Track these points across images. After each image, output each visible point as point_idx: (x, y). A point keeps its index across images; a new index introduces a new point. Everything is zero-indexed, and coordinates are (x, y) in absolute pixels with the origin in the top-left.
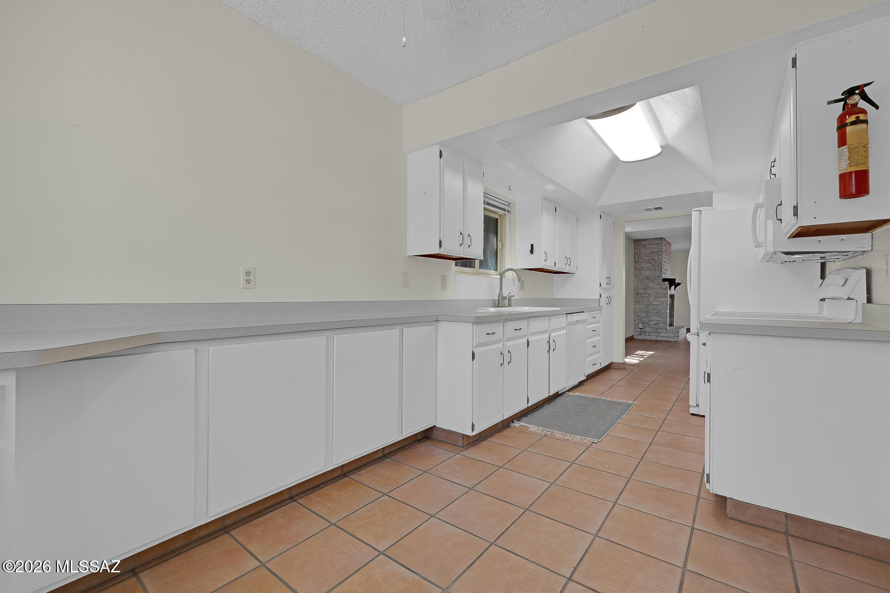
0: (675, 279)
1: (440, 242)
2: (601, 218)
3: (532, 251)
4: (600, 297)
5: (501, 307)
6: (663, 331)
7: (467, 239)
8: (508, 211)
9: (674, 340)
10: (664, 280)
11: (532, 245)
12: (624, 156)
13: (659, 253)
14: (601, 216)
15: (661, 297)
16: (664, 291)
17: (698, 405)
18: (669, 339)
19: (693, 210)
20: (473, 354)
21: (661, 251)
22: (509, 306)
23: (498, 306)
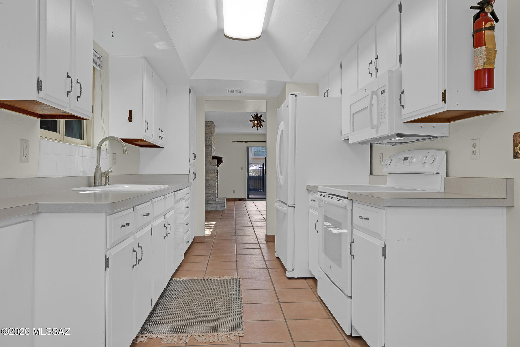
0: (222, 157)
1: (39, 82)
2: (190, 92)
3: (130, 119)
4: (190, 173)
5: (99, 186)
6: (213, 202)
7: (76, 87)
8: (100, 66)
9: (221, 209)
10: (214, 158)
11: (130, 111)
12: (229, 32)
13: (210, 134)
14: (190, 90)
15: (211, 173)
16: (213, 168)
17: (293, 270)
18: (218, 209)
19: (291, 93)
20: (107, 260)
21: (212, 133)
22: (105, 184)
23: (95, 185)
